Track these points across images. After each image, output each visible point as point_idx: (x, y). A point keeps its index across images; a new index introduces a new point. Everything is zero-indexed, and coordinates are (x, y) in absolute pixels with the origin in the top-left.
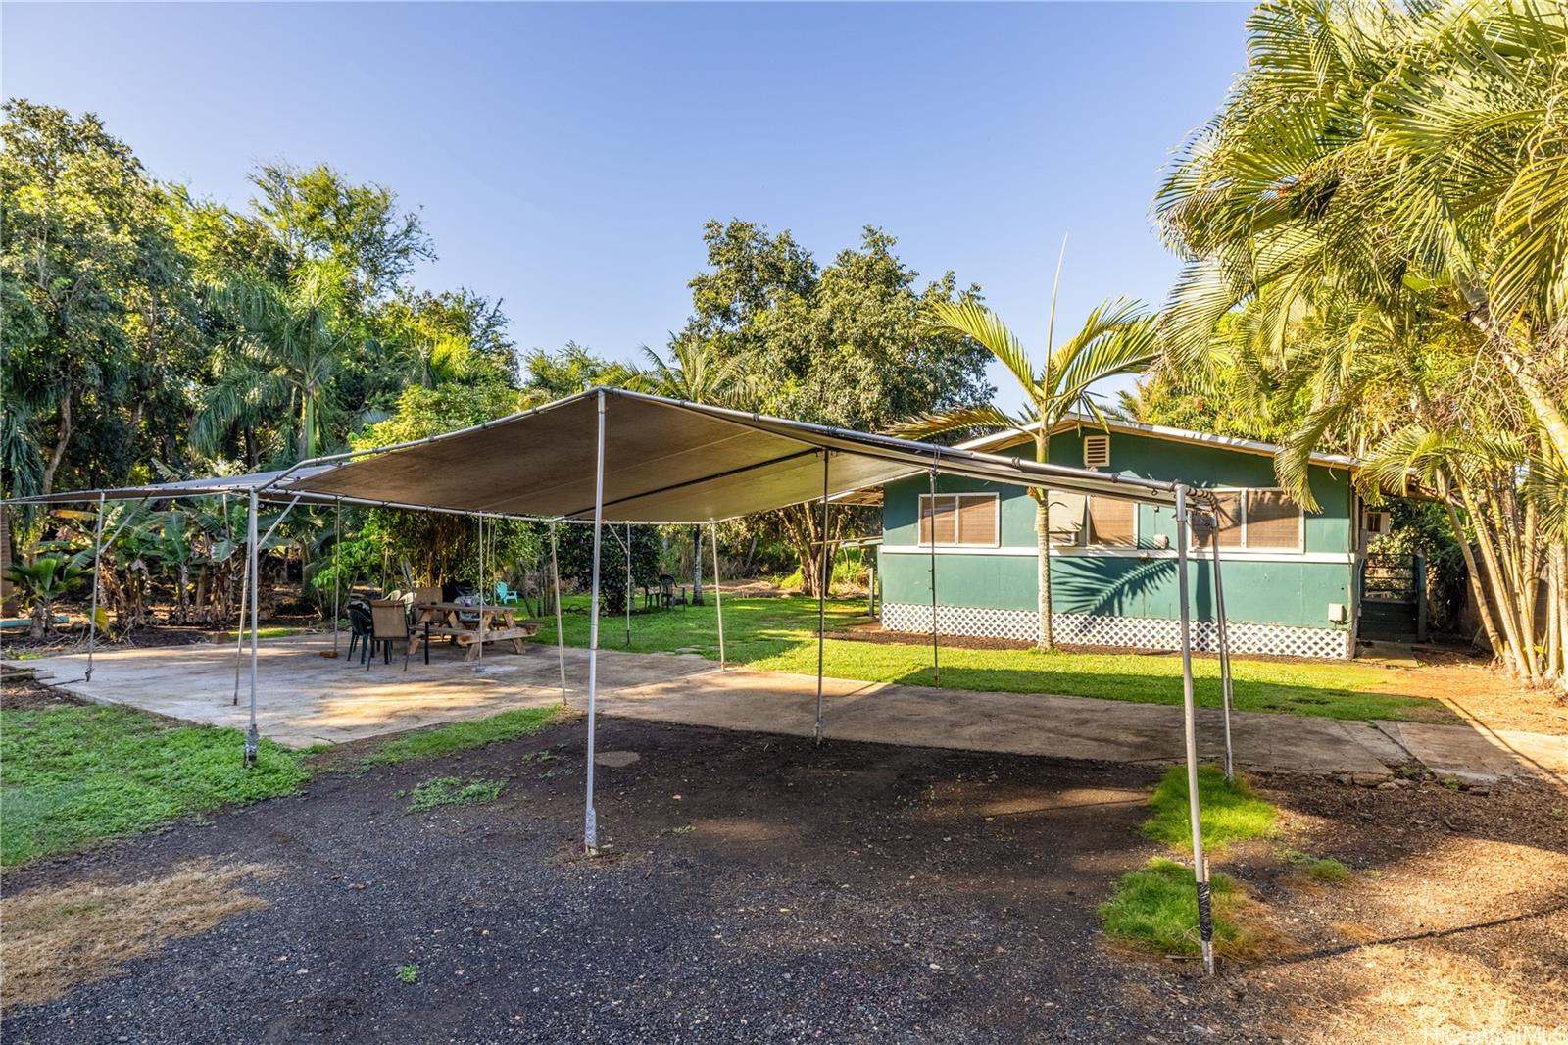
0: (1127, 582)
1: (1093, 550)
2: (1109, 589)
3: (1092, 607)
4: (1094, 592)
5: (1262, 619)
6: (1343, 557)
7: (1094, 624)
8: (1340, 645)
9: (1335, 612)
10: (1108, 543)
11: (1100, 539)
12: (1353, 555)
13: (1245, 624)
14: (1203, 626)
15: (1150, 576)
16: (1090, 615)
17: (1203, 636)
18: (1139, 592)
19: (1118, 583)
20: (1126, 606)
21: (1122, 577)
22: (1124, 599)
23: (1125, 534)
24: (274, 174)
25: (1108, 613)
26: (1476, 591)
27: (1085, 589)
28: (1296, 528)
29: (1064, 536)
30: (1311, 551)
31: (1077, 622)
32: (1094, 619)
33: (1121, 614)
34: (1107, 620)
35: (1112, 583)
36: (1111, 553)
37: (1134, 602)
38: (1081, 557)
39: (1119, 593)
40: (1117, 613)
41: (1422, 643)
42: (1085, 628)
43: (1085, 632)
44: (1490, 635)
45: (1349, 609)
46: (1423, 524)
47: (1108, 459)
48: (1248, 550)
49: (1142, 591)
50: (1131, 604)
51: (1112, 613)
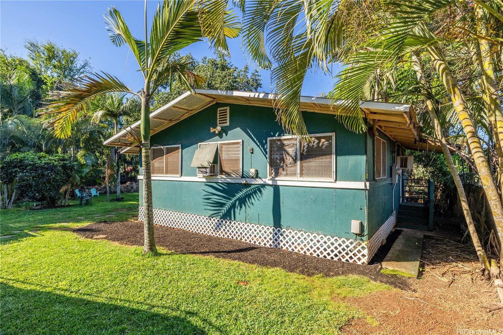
0: (237, 199)
1: (221, 178)
2: (229, 203)
3: (221, 214)
4: (222, 205)
5: (310, 229)
6: (361, 185)
7: (222, 224)
8: (363, 248)
9: (355, 227)
10: (228, 174)
11: (225, 172)
12: (368, 184)
13: (300, 231)
14: (276, 231)
15: (249, 196)
16: (221, 218)
17: (276, 237)
18: (243, 206)
19: (234, 199)
20: (237, 214)
21: (235, 196)
22: (236, 210)
23: (236, 169)
24: (32, 45)
25: (228, 219)
26: (465, 212)
27: (218, 203)
28: (331, 162)
29: (204, 170)
30: (341, 180)
31: (214, 222)
32: (222, 222)
33: (235, 219)
34: (228, 223)
35: (230, 199)
36: (229, 180)
37: (241, 212)
38: (216, 183)
39: (233, 206)
40: (233, 219)
41: (431, 231)
42: (218, 226)
43: (218, 229)
44: (477, 249)
45: (366, 224)
46: (436, 165)
47: (228, 121)
48: (301, 179)
49: (245, 205)
50: (239, 213)
51: (230, 219)
